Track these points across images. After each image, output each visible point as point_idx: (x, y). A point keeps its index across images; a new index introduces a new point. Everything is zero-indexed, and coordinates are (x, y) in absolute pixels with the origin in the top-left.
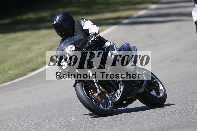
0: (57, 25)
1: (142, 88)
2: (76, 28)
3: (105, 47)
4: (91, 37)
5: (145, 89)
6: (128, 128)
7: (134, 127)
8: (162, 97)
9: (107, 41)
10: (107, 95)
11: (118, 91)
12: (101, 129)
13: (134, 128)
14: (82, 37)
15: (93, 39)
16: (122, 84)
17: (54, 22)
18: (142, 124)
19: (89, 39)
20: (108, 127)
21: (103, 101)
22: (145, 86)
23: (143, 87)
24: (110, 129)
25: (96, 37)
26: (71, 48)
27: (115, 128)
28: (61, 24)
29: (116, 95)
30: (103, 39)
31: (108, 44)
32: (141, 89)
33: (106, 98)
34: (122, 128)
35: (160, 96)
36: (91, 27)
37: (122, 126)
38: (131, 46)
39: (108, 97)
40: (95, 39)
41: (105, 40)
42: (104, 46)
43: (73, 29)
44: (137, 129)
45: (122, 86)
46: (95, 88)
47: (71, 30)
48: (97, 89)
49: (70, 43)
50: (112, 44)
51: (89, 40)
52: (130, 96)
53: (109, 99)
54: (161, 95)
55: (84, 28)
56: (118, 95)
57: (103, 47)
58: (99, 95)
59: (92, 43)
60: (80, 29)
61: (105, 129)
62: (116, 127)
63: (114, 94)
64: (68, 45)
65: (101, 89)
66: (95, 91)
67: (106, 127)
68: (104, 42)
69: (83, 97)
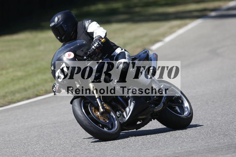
0: (56, 27)
1: (160, 106)
2: (80, 31)
3: (114, 55)
4: (94, 43)
5: (163, 107)
6: (216, 142)
7: (223, 140)
8: (186, 117)
9: (118, 47)
10: (112, 114)
11: (127, 109)
12: (183, 143)
13: (223, 142)
14: (84, 42)
15: (96, 44)
16: (132, 101)
17: (53, 24)
18: (232, 137)
19: (92, 44)
20: (192, 140)
21: (106, 121)
22: (164, 103)
23: (162, 105)
24: (194, 143)
25: (101, 42)
26: (69, 55)
27: (200, 141)
28: (61, 26)
29: (124, 114)
30: (114, 44)
31: (118, 51)
32: (158, 107)
33: (110, 118)
34: (209, 141)
35: (185, 115)
36: (97, 30)
37: (209, 139)
38: (151, 53)
39: (114, 117)
40: (99, 44)
41: (115, 45)
42: (114, 53)
43: (76, 32)
44: (226, 144)
45: (132, 103)
46: (97, 105)
47: (73, 34)
48: (99, 107)
49: (69, 49)
50: (123, 51)
51: (92, 46)
52: (143, 115)
53: (115, 119)
54: (186, 113)
55: (88, 31)
56: (127, 115)
57: (112, 55)
58: (102, 114)
59: (96, 49)
60: (84, 32)
61: (188, 143)
62: (202, 141)
63: (122, 112)
64: (66, 51)
65: (105, 107)
66: (97, 109)
67: (190, 140)
68: (113, 48)
69: (80, 116)
